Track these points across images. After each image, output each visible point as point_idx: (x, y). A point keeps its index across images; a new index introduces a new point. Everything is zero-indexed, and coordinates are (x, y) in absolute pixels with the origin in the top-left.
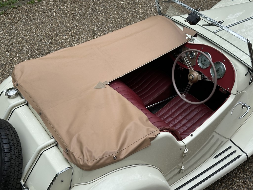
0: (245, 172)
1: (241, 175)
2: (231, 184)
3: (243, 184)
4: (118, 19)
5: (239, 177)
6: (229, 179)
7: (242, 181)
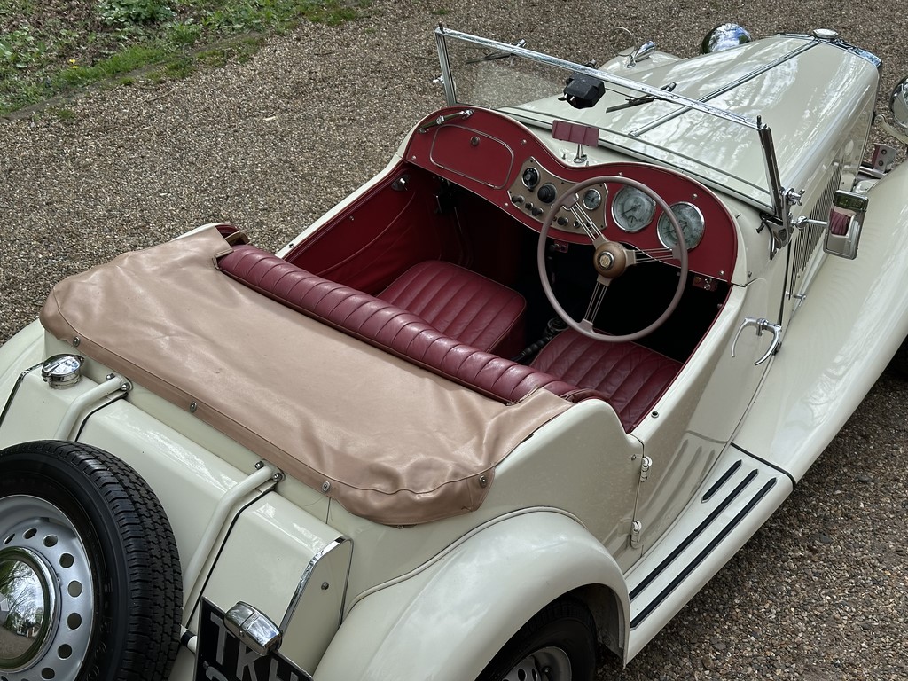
0: (802, 522)
1: (797, 532)
2: (777, 559)
3: (811, 553)
4: (271, 166)
5: (791, 536)
6: (768, 546)
7: (804, 547)
